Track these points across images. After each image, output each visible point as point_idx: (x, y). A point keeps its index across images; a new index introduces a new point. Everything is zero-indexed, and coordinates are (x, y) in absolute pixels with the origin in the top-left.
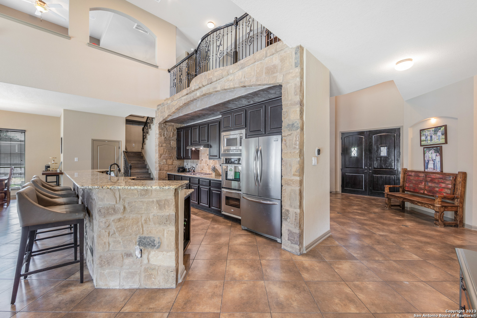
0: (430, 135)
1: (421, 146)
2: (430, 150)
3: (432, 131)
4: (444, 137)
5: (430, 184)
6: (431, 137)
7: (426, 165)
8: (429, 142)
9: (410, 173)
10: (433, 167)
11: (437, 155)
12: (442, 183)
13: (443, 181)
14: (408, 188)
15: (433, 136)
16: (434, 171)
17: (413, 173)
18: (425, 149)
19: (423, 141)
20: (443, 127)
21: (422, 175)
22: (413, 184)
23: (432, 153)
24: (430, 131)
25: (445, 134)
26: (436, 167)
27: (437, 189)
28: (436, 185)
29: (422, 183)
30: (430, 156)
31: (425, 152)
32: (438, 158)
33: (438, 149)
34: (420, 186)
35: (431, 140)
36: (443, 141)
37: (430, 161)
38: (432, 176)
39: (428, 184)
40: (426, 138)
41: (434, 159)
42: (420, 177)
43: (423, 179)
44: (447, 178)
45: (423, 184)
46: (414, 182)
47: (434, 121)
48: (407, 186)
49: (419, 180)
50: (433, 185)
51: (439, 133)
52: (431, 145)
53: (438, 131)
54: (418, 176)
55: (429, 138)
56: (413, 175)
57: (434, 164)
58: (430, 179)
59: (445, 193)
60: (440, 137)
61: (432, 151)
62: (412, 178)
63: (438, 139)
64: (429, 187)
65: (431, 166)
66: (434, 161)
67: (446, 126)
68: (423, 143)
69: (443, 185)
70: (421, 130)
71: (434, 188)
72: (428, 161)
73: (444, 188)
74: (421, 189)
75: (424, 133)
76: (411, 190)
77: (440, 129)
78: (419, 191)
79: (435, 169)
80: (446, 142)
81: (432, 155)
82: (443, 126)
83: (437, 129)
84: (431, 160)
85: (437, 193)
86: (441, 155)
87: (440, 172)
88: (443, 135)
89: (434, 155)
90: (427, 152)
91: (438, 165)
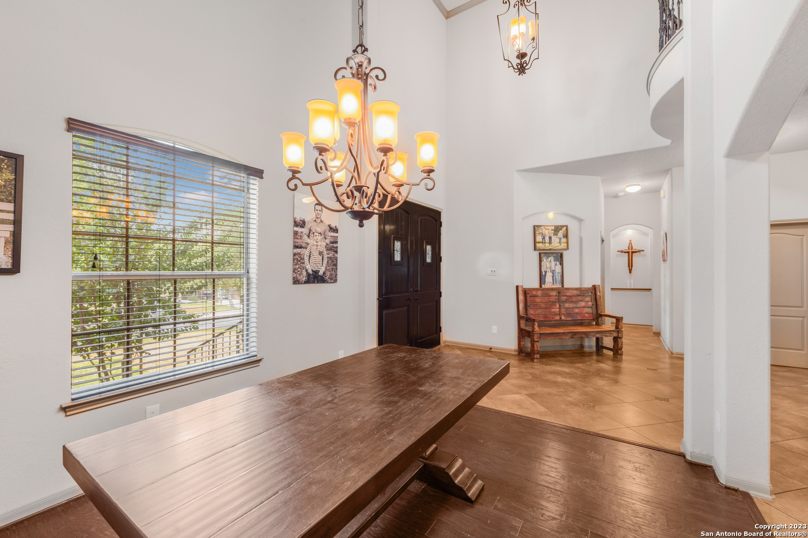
0: (548, 235)
1: (535, 249)
2: (549, 257)
3: (552, 230)
4: (565, 240)
5: (567, 305)
6: (550, 238)
7: (543, 279)
8: (547, 245)
9: (534, 293)
10: (552, 281)
11: (556, 265)
12: (582, 301)
13: (581, 299)
15: (553, 238)
16: (554, 287)
18: (542, 255)
19: (539, 243)
20: (565, 228)
21: (554, 293)
22: (541, 308)
24: (548, 229)
27: (577, 310)
28: (575, 305)
29: (556, 306)
30: (548, 266)
31: (542, 260)
32: (558, 269)
34: (553, 310)
35: (550, 243)
36: (564, 246)
37: (547, 273)
38: (568, 294)
39: (564, 306)
40: (543, 239)
41: (553, 269)
42: (550, 296)
43: (556, 299)
44: (586, 294)
45: (558, 306)
46: (543, 305)
48: (532, 314)
49: (550, 301)
50: (571, 305)
51: (561, 234)
53: (558, 232)
55: (547, 240)
56: (540, 295)
57: (553, 277)
59: (586, 313)
60: (562, 240)
62: (538, 300)
65: (549, 278)
66: (553, 272)
67: (567, 226)
69: (583, 304)
70: (535, 226)
71: (573, 308)
72: (546, 272)
73: (584, 307)
74: (556, 314)
75: (541, 231)
76: (541, 320)
77: (561, 230)
78: (553, 318)
79: (555, 283)
80: (568, 248)
81: (550, 263)
82: (565, 226)
83: (557, 229)
84: (550, 271)
85: (578, 316)
86: (562, 264)
87: (561, 286)
88: (564, 237)
89: (553, 263)
90: (545, 260)
91: (558, 278)
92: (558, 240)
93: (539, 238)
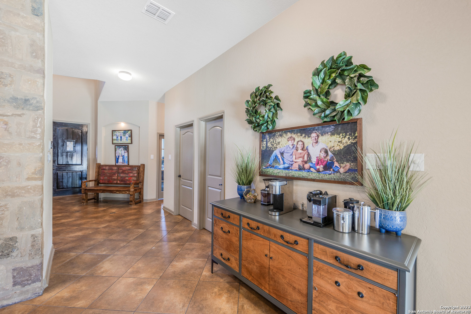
1: (113, 144)
2: (120, 148)
3: (122, 133)
4: (130, 138)
5: (122, 175)
6: (121, 137)
7: (117, 160)
8: (119, 141)
9: (104, 168)
10: (122, 161)
11: (125, 152)
12: (131, 173)
14: (102, 181)
15: (123, 137)
16: (123, 164)
17: (107, 167)
18: (116, 147)
19: (114, 140)
20: (130, 131)
21: (115, 168)
22: (107, 176)
23: (121, 151)
24: (120, 133)
25: (131, 136)
26: (125, 160)
27: (127, 178)
28: (126, 175)
29: (115, 175)
30: (120, 153)
31: (116, 149)
32: (126, 154)
33: (126, 147)
34: (113, 177)
35: (121, 140)
36: (129, 141)
38: (123, 169)
39: (120, 175)
40: (117, 138)
41: (123, 155)
42: (113, 170)
43: (116, 171)
44: (134, 169)
45: (116, 176)
46: (108, 175)
47: (123, 126)
48: (102, 179)
49: (113, 172)
50: (124, 175)
51: (127, 135)
52: (121, 144)
53: (126, 134)
54: (112, 169)
55: (119, 138)
56: (107, 169)
57: (123, 159)
58: (121, 171)
59: (132, 180)
60: (128, 138)
61: (122, 149)
62: (106, 171)
63: (125, 140)
64: (121, 177)
65: (120, 160)
66: (123, 156)
67: (131, 130)
68: (115, 142)
69: (131, 175)
70: (113, 131)
71: (125, 177)
72: (119, 156)
73: (132, 177)
74: (115, 180)
75: (116, 134)
76: (106, 182)
77: (128, 132)
78: (113, 182)
79: (124, 162)
80: (132, 143)
81: (121, 152)
82: (130, 130)
83: (125, 132)
84: (121, 156)
85: (127, 182)
86: (128, 152)
87: (127, 165)
88: (129, 137)
89: (123, 152)
90: (118, 149)
91: (126, 159)
92: (126, 139)
93: (115, 137)
